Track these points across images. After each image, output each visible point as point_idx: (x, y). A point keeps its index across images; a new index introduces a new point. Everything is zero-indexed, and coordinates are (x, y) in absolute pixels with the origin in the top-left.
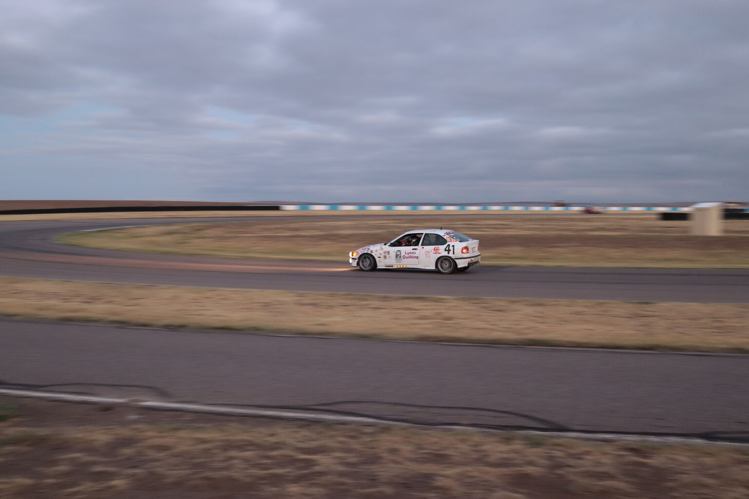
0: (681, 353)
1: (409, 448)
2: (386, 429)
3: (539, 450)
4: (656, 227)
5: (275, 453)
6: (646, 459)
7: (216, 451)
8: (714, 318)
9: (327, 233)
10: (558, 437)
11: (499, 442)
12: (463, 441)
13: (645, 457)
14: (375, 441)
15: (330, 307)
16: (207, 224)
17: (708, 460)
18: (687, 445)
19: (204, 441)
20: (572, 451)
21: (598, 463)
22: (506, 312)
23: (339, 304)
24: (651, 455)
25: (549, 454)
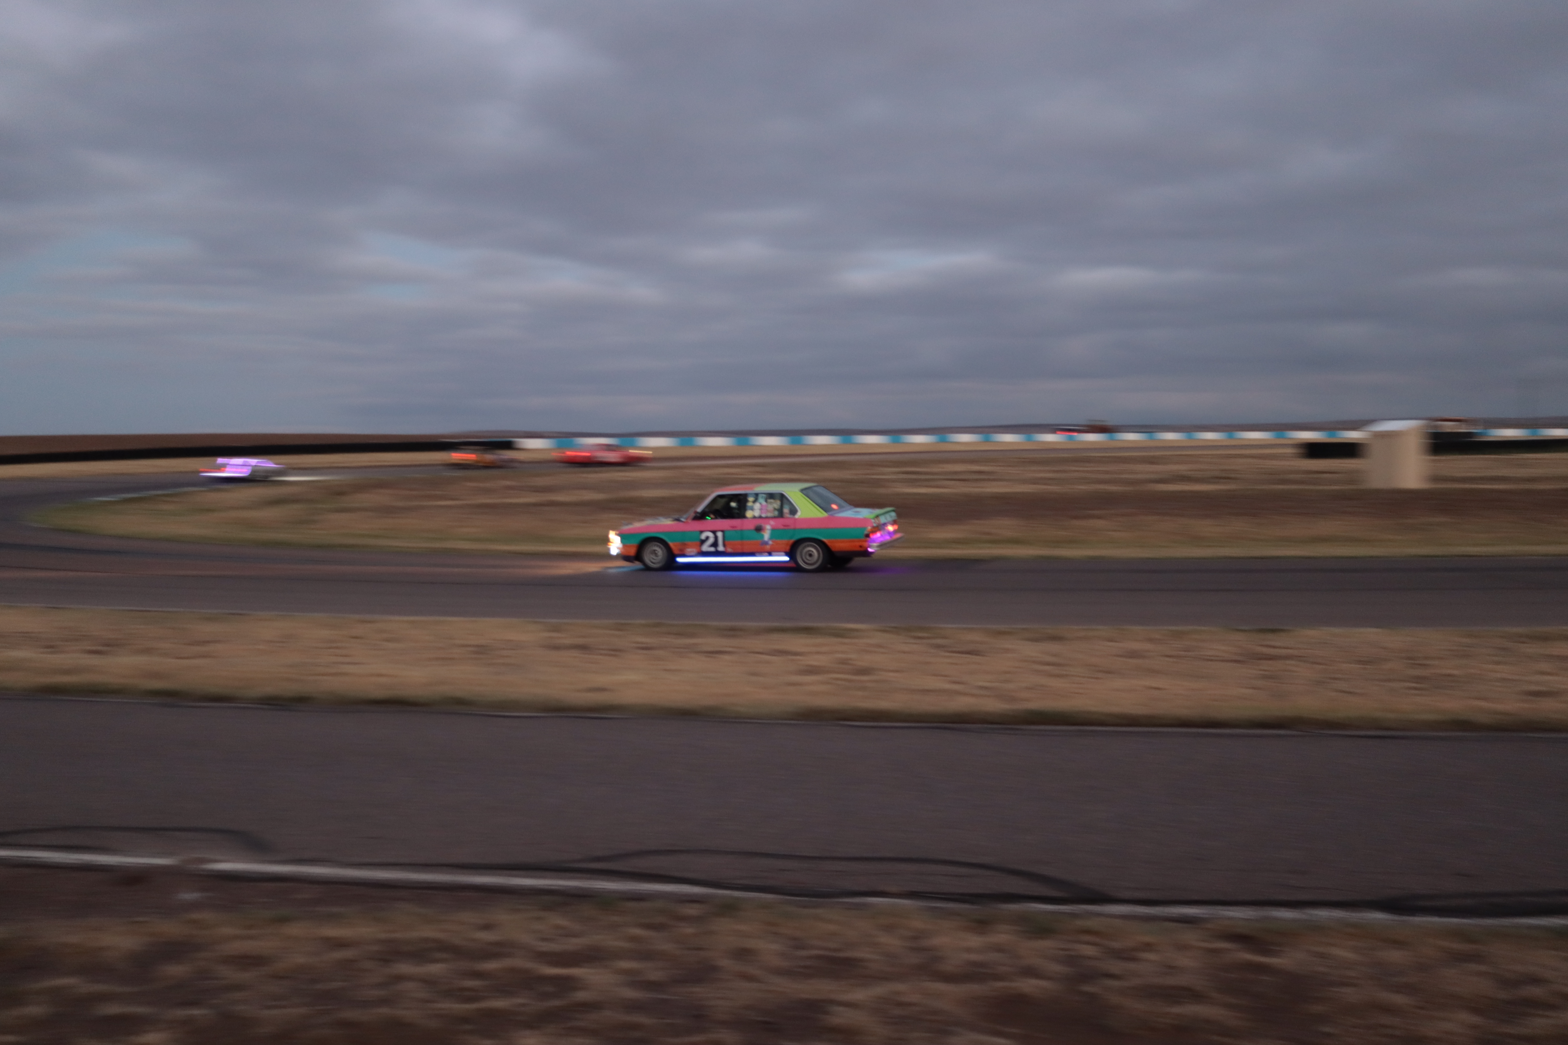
1: (774, 947)
2: (729, 909)
3: (1047, 944)
4: (1293, 472)
5: (491, 966)
6: (1266, 956)
7: (366, 964)
8: (1410, 658)
12: (889, 929)
13: (1267, 952)
14: (704, 933)
15: (615, 652)
17: (1395, 956)
19: (340, 944)
20: (1116, 945)
21: (1170, 967)
22: (983, 656)
23: (635, 645)
24: (1278, 948)
25: (1067, 953)
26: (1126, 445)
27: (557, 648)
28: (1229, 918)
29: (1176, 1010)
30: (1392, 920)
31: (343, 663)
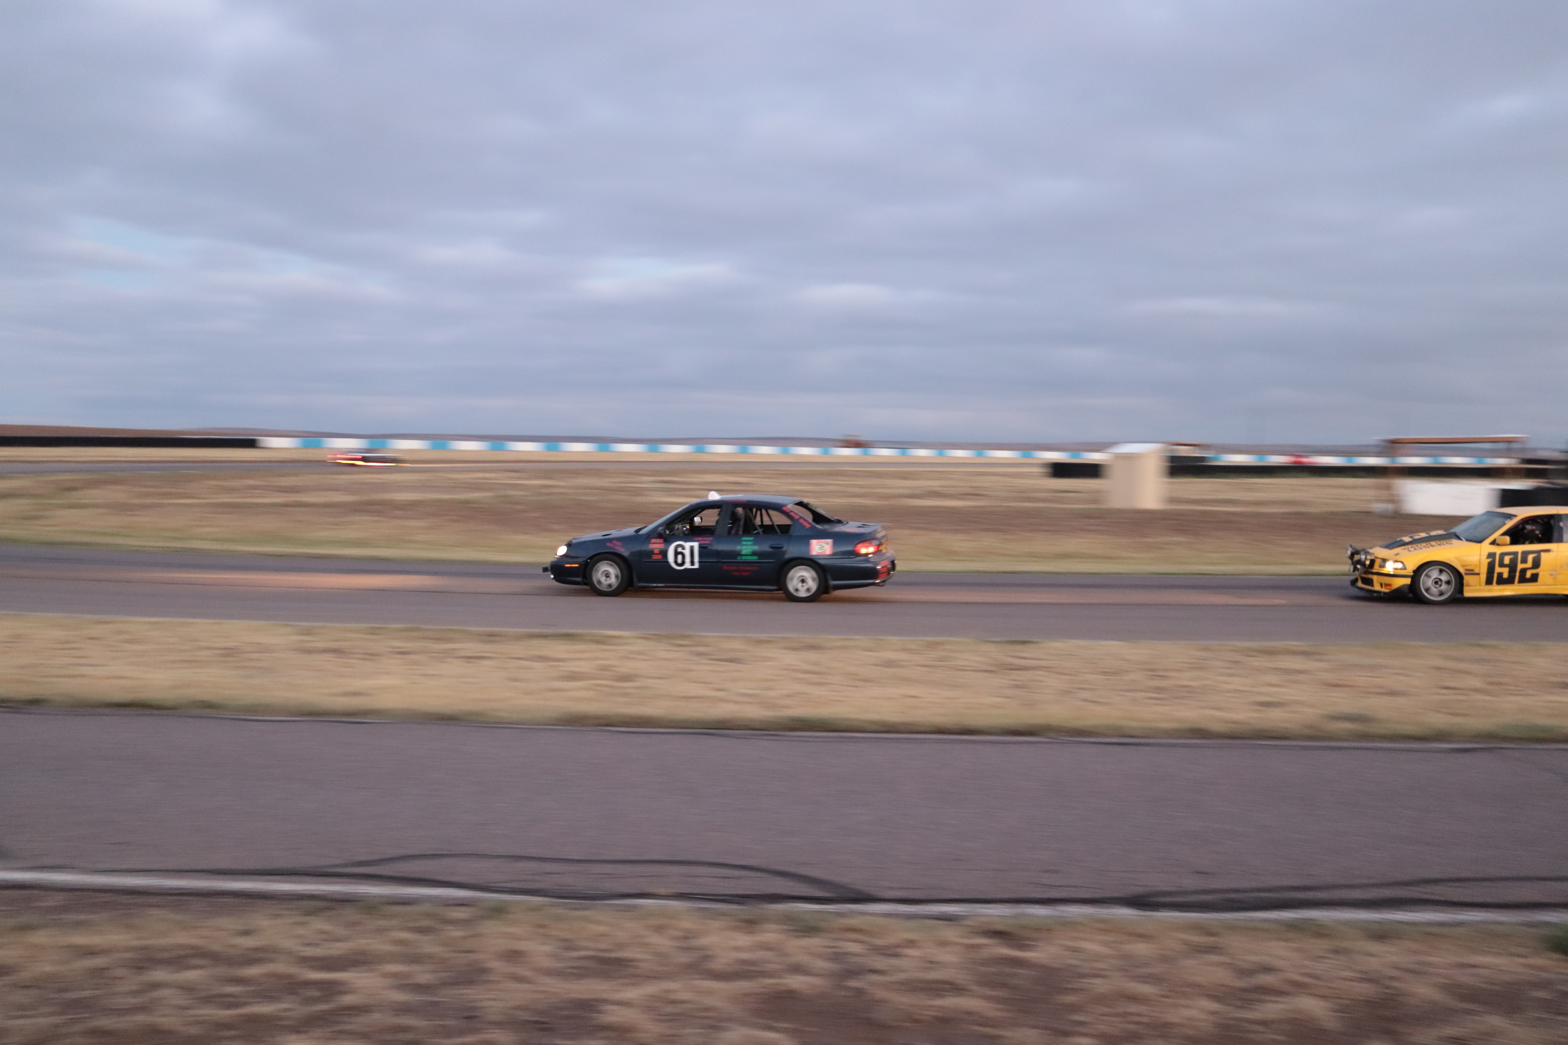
0: (1093, 740)
1: (547, 948)
2: (498, 912)
3: (814, 942)
4: (1041, 491)
5: (253, 971)
6: (1022, 951)
7: (119, 972)
8: (1150, 670)
9: (364, 498)
10: (852, 914)
11: (735, 929)
12: (659, 929)
13: (1022, 947)
14: (473, 936)
15: (371, 656)
16: (88, 476)
17: (1141, 949)
18: (1103, 921)
19: (90, 952)
20: (879, 942)
21: (931, 962)
22: (743, 663)
23: (390, 650)
24: (1033, 943)
25: (833, 950)
26: (879, 460)
27: (310, 651)
28: (988, 916)
29: (939, 1002)
30: (1138, 916)
31: (80, 665)
